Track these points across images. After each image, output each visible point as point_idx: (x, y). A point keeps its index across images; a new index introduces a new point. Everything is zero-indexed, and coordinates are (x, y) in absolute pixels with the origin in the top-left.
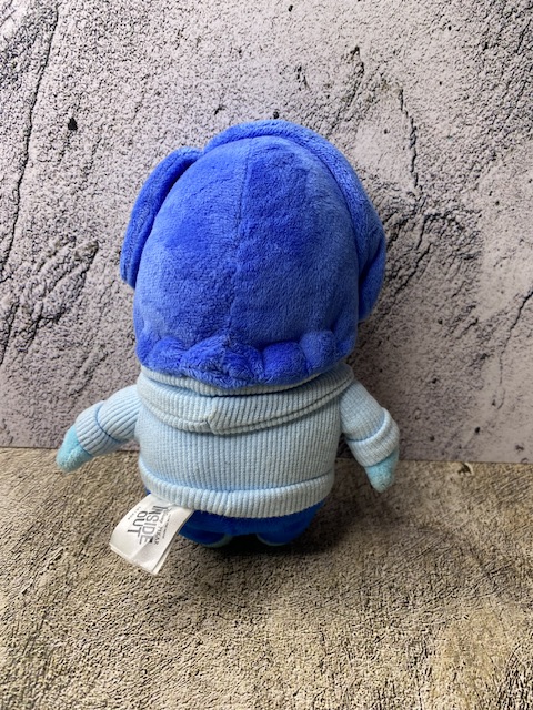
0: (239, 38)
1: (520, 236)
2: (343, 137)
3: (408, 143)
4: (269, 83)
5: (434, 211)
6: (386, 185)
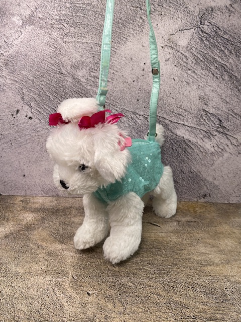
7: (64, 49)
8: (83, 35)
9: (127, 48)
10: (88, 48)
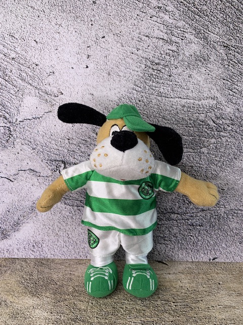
0: (61, 49)
1: (8, 164)
2: (33, 92)
3: (34, 117)
4: (48, 61)
5: (12, 130)
6: (18, 110)
7: (218, 88)
8: (185, 109)
9: (116, 91)
10: (179, 90)
